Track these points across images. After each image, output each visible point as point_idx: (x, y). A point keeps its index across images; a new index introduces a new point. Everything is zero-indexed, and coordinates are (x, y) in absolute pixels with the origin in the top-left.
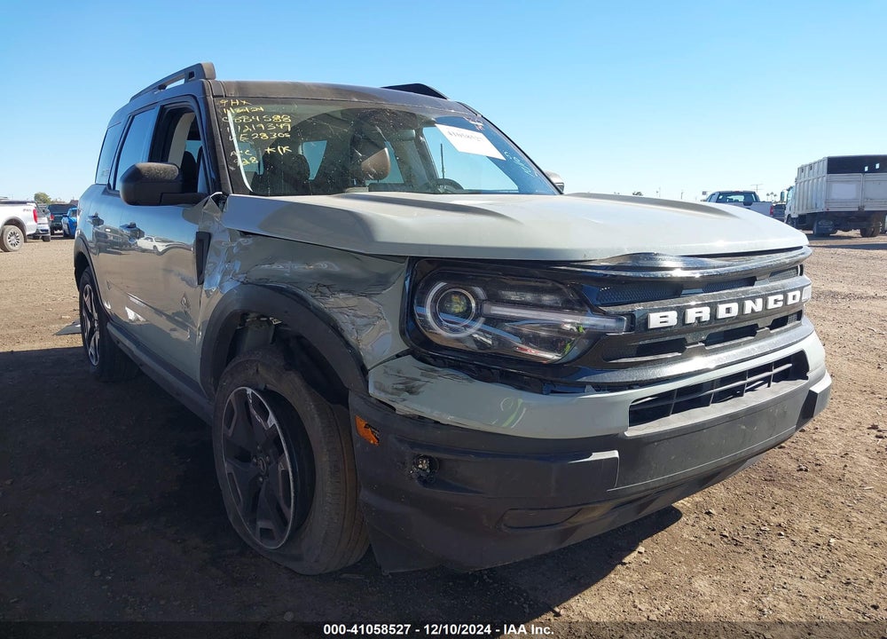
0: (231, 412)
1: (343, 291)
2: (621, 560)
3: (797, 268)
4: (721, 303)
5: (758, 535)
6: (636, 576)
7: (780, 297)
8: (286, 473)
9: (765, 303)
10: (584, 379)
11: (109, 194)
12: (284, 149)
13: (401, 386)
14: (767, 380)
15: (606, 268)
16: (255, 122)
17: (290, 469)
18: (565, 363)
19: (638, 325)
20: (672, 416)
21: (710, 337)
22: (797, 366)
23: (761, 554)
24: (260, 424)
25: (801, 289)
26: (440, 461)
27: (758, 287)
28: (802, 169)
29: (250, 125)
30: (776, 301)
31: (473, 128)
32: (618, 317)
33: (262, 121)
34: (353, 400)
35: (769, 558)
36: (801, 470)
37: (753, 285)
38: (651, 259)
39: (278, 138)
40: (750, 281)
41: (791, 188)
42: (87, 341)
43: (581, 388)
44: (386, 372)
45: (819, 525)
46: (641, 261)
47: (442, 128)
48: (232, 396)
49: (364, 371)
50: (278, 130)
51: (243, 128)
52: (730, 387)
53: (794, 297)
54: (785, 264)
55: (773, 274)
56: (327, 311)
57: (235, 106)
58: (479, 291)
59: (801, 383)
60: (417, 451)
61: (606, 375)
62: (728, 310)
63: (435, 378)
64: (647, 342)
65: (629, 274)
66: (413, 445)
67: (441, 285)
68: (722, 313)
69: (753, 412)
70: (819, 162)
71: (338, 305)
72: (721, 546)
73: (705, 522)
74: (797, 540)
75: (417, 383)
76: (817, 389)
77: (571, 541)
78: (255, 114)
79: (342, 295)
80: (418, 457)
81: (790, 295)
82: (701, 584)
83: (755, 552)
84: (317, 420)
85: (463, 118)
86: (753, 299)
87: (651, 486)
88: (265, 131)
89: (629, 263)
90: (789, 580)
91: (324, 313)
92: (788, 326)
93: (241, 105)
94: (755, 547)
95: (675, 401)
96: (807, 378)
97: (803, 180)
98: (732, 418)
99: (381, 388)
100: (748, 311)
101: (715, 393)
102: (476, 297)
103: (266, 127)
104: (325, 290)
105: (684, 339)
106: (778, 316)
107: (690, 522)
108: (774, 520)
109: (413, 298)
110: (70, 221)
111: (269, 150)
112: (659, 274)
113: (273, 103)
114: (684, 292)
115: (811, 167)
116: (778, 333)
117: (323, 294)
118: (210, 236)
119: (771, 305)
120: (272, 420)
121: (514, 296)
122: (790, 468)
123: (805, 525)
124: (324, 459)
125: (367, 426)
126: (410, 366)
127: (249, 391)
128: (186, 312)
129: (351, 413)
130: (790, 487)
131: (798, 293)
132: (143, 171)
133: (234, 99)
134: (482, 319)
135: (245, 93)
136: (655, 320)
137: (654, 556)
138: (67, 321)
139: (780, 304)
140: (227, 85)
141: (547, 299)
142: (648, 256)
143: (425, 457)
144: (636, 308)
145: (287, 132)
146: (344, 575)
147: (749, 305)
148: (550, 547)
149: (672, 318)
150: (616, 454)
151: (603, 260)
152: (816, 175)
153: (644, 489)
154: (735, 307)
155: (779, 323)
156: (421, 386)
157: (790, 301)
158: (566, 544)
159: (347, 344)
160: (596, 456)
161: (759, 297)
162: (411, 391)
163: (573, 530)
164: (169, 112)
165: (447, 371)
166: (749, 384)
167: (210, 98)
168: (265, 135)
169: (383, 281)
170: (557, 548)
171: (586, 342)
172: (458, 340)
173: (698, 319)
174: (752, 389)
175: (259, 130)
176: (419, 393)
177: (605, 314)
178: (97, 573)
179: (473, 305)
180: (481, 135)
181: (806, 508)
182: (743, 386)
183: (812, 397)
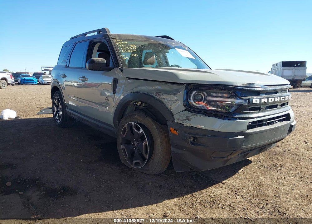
0: (125, 129)
1: (165, 94)
2: (238, 171)
3: (287, 90)
4: (270, 98)
5: (275, 167)
6: (243, 176)
7: (284, 97)
8: (146, 145)
9: (280, 99)
10: (236, 116)
11: (66, 68)
12: (135, 55)
13: (185, 119)
14: (279, 121)
15: (242, 87)
16: (125, 46)
17: (148, 144)
18: (232, 112)
19: (250, 102)
20: (257, 128)
21: (267, 107)
22: (287, 117)
23: (276, 171)
24: (137, 132)
25: (289, 96)
26: (197, 138)
27: (278, 94)
28: (273, 65)
29: (124, 47)
30: (283, 98)
31: (185, 49)
32: (245, 100)
33: (127, 46)
34: (169, 123)
35: (279, 172)
36: (284, 152)
37: (277, 94)
38: (253, 85)
39: (133, 52)
40: (276, 93)
41: (270, 71)
42: (55, 115)
43: (236, 118)
44: (180, 115)
45: (292, 165)
46: (251, 85)
47: (178, 49)
48: (126, 125)
49: (173, 115)
50: (133, 49)
51: (123, 48)
52: (270, 121)
53: (287, 98)
54: (284, 89)
55: (282, 91)
56: (160, 99)
57: (119, 42)
58: (205, 94)
59: (288, 122)
60: (191, 135)
61: (241, 115)
62: (271, 100)
63: (195, 116)
64: (252, 107)
65: (248, 88)
66: (190, 134)
67: (195, 91)
68: (270, 101)
69: (277, 128)
70: (279, 63)
71: (163, 98)
72: (265, 169)
73: (259, 164)
74: (286, 168)
75: (190, 118)
76: (293, 124)
77: (227, 164)
78: (126, 44)
79: (165, 95)
80: (191, 137)
81: (286, 97)
82: (261, 177)
83: (275, 171)
84: (156, 130)
85: (181, 46)
86: (277, 97)
87: (251, 147)
88: (129, 49)
89: (248, 86)
90: (286, 177)
91: (160, 100)
92: (285, 106)
93: (120, 41)
94: (275, 169)
95: (258, 124)
96: (290, 121)
97: (274, 69)
98: (272, 129)
99: (179, 120)
100: (276, 101)
101: (268, 123)
102: (204, 95)
103: (129, 48)
104: (159, 94)
105: (261, 107)
106: (283, 103)
107: (255, 164)
108: (279, 163)
109: (187, 96)
110: (21, 79)
111: (131, 55)
112: (255, 89)
113: (129, 41)
114: (260, 94)
115: (277, 64)
116: (283, 108)
117: (159, 95)
118: (117, 80)
119: (282, 100)
120: (141, 130)
121: (215, 95)
122: (281, 151)
123: (288, 164)
124: (159, 140)
125: (174, 130)
126: (187, 113)
127: (133, 123)
128: (107, 102)
129: (168, 127)
130: (282, 156)
131: (288, 97)
132: (95, 60)
133: (118, 39)
134: (206, 101)
135: (121, 38)
136: (254, 101)
137: (247, 171)
138: (37, 111)
139: (284, 99)
140: (115, 35)
141: (225, 95)
142: (253, 84)
143: (193, 137)
144: (250, 98)
145: (135, 50)
146: (161, 175)
147: (276, 99)
148: (221, 166)
149: (258, 101)
150: (243, 137)
151: (241, 85)
152: (278, 67)
153: (249, 147)
154: (273, 99)
155: (283, 105)
156: (191, 118)
157: (286, 99)
158: (225, 165)
159: (167, 108)
160: (239, 137)
161: (279, 97)
162: (188, 120)
163: (228, 160)
164: (93, 43)
165: (199, 114)
166: (276, 121)
167: (111, 39)
168: (129, 51)
169: (177, 91)
170: (223, 166)
171: (237, 107)
172: (200, 107)
173: (264, 101)
174: (276, 123)
175: (127, 49)
176: (191, 120)
177: (243, 99)
178: (90, 174)
179: (203, 97)
180: (187, 51)
181: (287, 161)
182: (274, 122)
183: (291, 127)
